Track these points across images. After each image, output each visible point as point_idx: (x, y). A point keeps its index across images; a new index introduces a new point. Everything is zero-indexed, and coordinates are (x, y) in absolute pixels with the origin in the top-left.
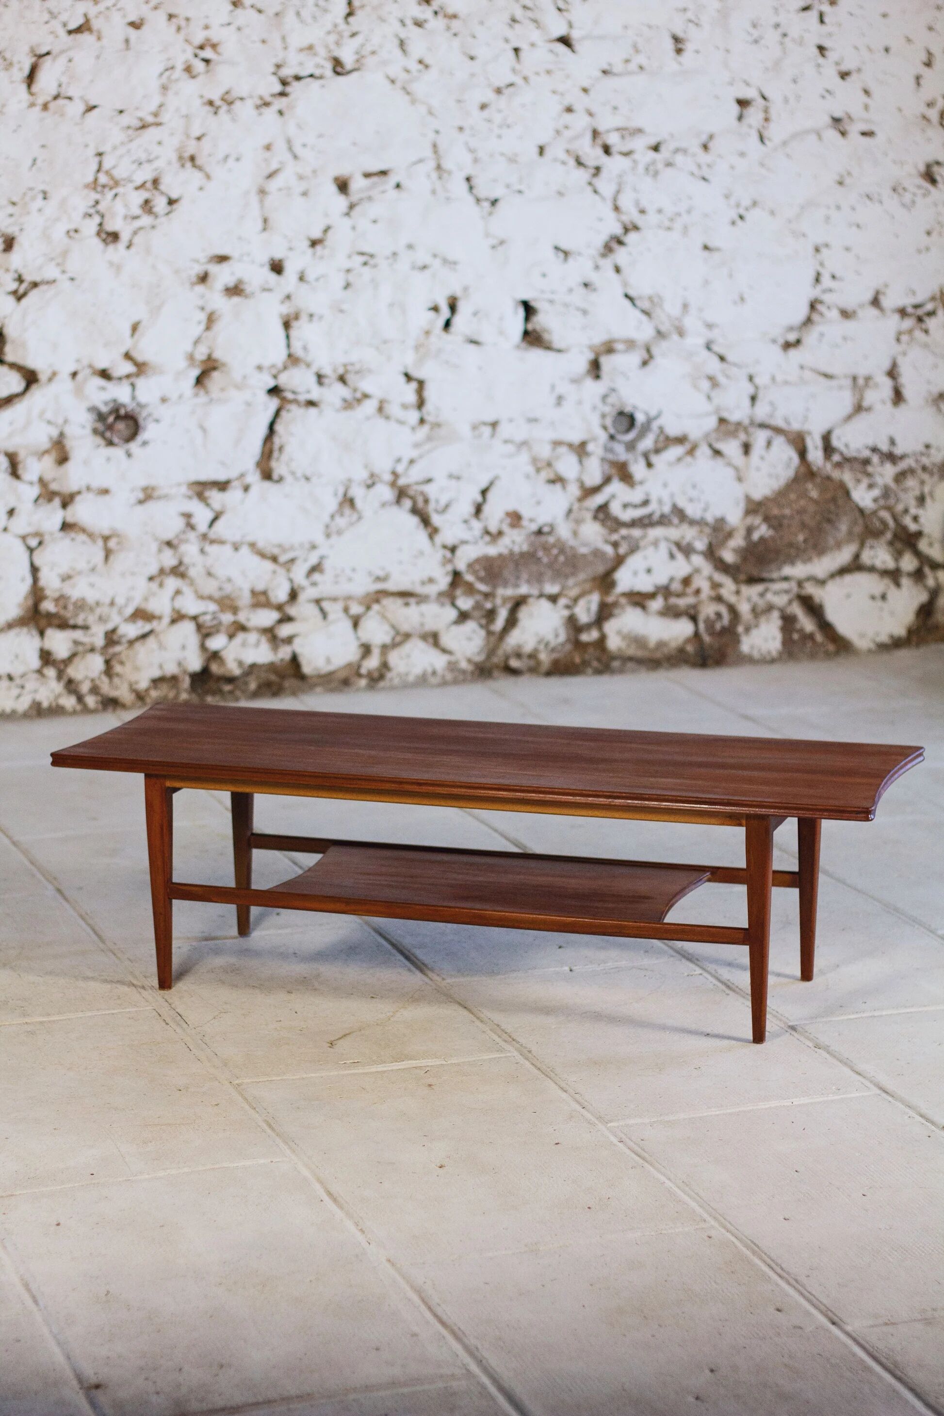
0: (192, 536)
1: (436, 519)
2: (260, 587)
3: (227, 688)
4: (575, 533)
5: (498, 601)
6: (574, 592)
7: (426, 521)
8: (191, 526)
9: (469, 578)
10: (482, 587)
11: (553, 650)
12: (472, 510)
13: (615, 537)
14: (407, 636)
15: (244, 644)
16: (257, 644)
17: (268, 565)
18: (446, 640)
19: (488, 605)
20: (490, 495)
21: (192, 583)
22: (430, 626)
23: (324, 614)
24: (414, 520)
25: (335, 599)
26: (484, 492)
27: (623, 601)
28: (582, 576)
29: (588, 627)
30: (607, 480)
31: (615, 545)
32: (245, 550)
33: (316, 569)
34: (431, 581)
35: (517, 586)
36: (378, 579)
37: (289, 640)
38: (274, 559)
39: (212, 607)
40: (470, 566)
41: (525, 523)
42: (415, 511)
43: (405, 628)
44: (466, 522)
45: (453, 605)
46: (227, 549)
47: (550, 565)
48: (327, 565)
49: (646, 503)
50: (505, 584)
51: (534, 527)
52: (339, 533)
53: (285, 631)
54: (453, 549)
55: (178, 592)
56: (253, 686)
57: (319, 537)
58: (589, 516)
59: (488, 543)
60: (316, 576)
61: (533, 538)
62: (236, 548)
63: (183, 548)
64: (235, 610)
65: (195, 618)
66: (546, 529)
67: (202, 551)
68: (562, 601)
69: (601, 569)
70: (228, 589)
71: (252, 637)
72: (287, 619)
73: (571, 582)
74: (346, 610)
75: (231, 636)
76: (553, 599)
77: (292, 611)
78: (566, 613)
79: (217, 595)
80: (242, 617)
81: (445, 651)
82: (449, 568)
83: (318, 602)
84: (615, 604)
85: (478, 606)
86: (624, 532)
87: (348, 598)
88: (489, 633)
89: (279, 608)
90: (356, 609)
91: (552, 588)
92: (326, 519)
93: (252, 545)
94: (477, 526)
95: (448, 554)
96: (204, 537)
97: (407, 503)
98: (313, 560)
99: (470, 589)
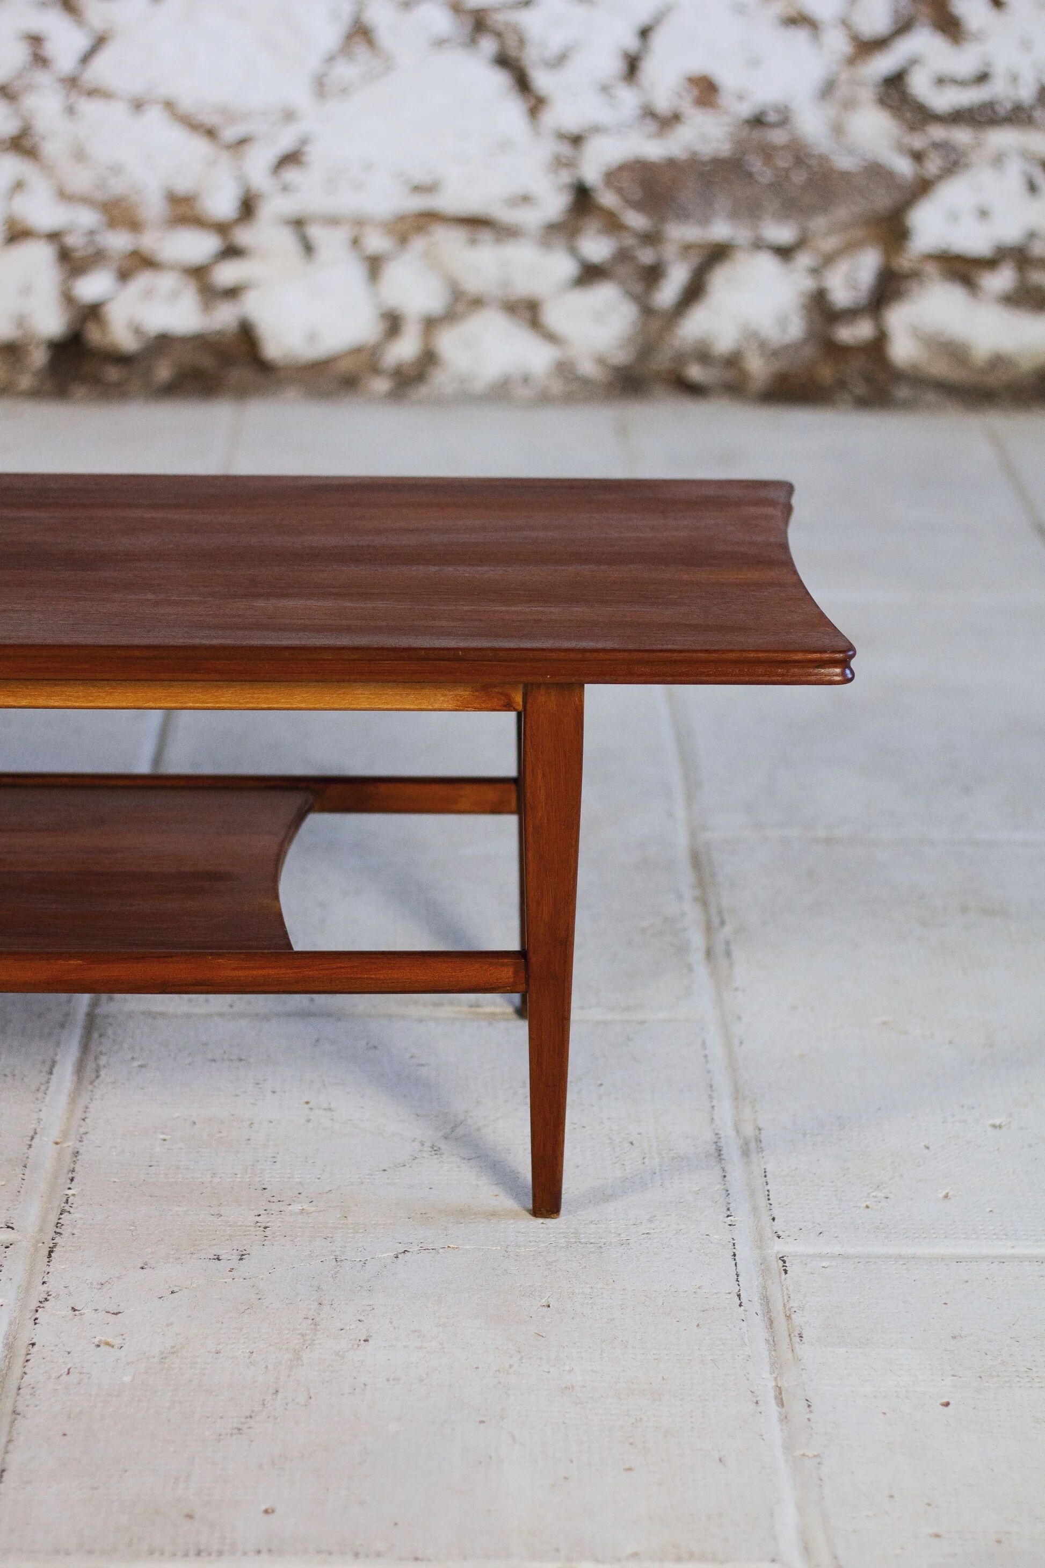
0: (42, 78)
1: (541, 80)
2: (183, 186)
3: (113, 373)
4: (838, 130)
5: (670, 251)
6: (830, 243)
7: (522, 83)
8: (40, 60)
9: (607, 199)
10: (636, 220)
11: (775, 353)
12: (616, 65)
13: (918, 142)
14: (477, 303)
15: (149, 293)
16: (174, 296)
17: (199, 146)
18: (553, 316)
19: (646, 256)
20: (658, 40)
21: (47, 169)
22: (524, 287)
23: (308, 248)
24: (500, 80)
25: (333, 221)
26: (645, 33)
27: (931, 269)
28: (842, 213)
29: (850, 314)
30: (903, 27)
31: (918, 157)
32: (155, 115)
33: (291, 159)
34: (526, 199)
35: (705, 221)
36: (418, 189)
37: (232, 293)
38: (211, 133)
39: (87, 218)
40: (612, 176)
41: (726, 99)
42: (504, 61)
43: (473, 285)
44: (605, 89)
45: (573, 251)
46: (118, 111)
47: (777, 187)
48: (314, 153)
49: (982, 78)
50: (684, 215)
51: (745, 110)
52: (344, 91)
53: (226, 274)
54: (576, 140)
55: (19, 186)
56: (163, 372)
57: (302, 99)
58: (867, 95)
59: (651, 136)
60: (291, 175)
61: (746, 131)
62: (138, 105)
63: (31, 102)
64: (135, 225)
65: (54, 237)
66: (772, 117)
67: (70, 110)
68: (804, 260)
69: (883, 201)
70: (117, 187)
71: (166, 282)
72: (231, 252)
73: (819, 223)
74: (356, 242)
75: (124, 275)
76: (784, 253)
77: (243, 236)
78: (808, 284)
79: (100, 196)
80: (150, 241)
81: (551, 337)
82: (566, 177)
83: (298, 224)
84: (915, 275)
85: (623, 256)
86: (937, 132)
87: (360, 222)
88: (647, 311)
89: (222, 229)
90: (376, 242)
91: (783, 233)
92: (314, 63)
93: (169, 106)
94: (628, 99)
95: (565, 149)
96: (72, 83)
97: (488, 46)
98: (285, 142)
99: (613, 224)
